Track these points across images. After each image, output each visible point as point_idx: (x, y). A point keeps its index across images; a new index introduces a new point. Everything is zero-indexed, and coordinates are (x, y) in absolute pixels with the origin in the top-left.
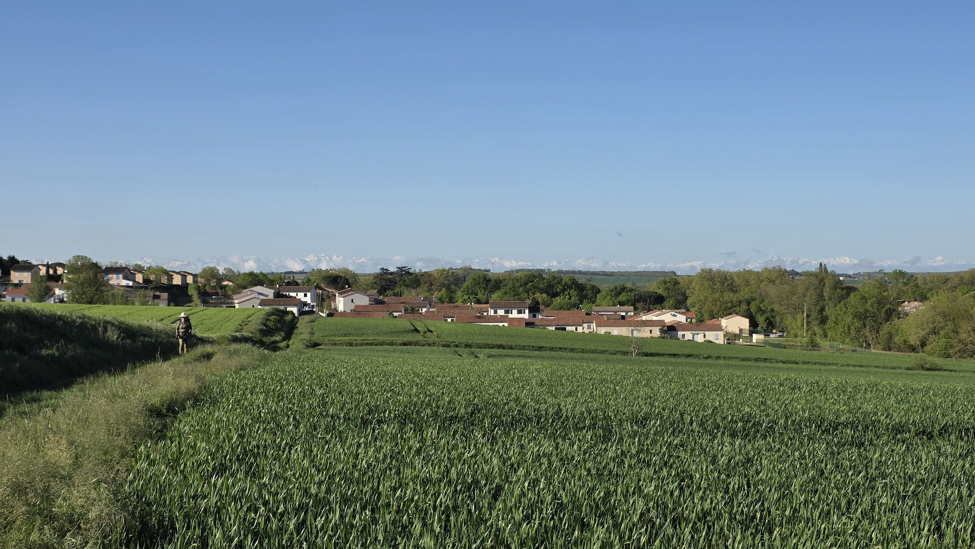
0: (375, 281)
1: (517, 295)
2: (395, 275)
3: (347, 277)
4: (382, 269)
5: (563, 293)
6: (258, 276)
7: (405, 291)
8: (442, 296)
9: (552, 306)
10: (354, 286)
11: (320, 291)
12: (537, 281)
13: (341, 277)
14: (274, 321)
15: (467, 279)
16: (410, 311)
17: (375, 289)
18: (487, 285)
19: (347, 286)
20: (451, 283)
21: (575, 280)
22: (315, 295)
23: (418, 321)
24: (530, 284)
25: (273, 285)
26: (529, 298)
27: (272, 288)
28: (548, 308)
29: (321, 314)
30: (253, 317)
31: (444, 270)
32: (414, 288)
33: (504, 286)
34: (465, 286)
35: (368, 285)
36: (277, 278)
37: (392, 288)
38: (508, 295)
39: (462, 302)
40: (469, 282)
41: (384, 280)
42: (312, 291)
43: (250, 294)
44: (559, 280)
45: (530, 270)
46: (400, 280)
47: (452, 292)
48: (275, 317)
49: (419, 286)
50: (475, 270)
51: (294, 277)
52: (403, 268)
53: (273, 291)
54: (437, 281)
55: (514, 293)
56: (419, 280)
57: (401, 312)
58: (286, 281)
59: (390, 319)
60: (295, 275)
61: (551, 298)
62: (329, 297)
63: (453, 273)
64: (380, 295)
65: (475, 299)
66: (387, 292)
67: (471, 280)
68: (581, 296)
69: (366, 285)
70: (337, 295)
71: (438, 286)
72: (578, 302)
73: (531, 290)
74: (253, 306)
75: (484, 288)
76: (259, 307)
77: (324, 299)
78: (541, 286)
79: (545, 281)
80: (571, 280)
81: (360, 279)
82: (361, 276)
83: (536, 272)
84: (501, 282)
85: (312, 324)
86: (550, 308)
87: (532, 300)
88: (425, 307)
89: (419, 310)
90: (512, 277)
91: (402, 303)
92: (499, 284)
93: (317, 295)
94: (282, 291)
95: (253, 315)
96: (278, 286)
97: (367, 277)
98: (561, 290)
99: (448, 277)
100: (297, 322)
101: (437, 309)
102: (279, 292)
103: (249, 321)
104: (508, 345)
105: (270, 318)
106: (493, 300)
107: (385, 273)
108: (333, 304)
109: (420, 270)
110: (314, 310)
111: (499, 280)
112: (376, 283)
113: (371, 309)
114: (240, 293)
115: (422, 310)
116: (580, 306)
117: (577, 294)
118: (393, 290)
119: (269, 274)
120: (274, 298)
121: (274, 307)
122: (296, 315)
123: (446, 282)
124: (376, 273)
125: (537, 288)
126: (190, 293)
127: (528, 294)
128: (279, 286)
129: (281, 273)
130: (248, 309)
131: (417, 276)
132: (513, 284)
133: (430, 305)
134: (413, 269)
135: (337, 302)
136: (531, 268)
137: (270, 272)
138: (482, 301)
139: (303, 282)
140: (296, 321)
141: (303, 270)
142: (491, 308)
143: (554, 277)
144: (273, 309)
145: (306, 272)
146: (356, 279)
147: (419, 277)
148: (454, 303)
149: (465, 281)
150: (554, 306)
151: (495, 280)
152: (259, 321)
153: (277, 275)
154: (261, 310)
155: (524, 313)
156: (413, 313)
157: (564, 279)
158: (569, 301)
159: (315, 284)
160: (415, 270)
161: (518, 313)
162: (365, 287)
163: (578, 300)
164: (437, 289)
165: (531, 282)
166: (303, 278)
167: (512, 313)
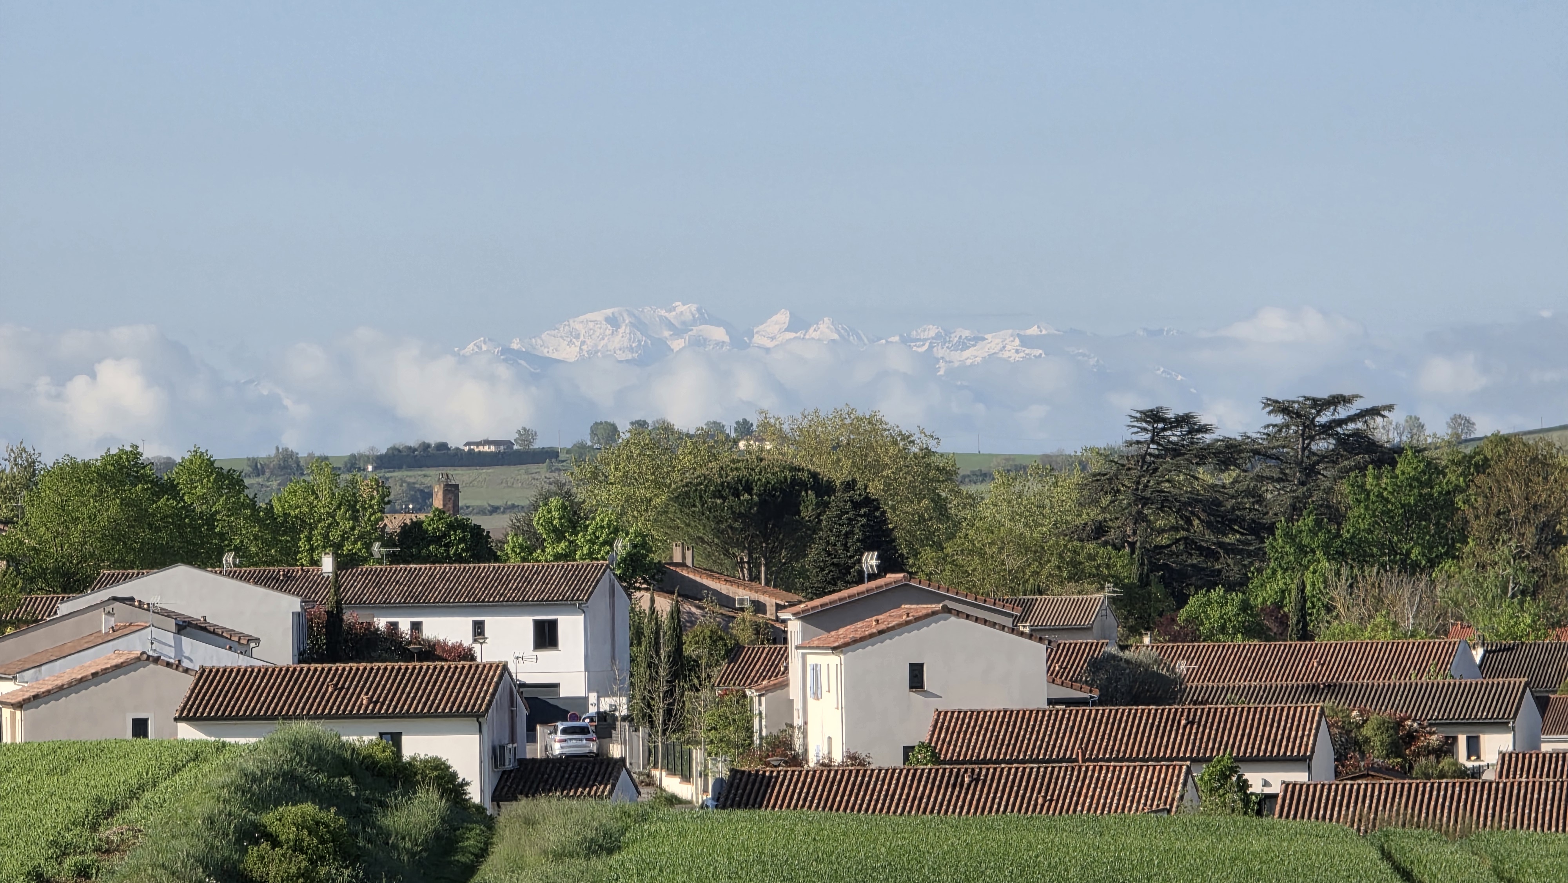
0: (1091, 514)
2: (1259, 467)
3: (875, 488)
4: (1154, 416)
6: (171, 489)
7: (1339, 594)
10: (928, 554)
11: (664, 604)
13: (823, 488)
14: (298, 847)
16: (1376, 755)
17: (1099, 580)
19: (870, 561)
22: (624, 635)
23: (1448, 835)
25: (290, 555)
27: (282, 584)
29: (672, 784)
30: (135, 812)
32: (1410, 568)
35: (1039, 552)
36: (323, 504)
41: (1165, 503)
42: (600, 600)
43: (117, 633)
46: (1296, 510)
48: (309, 808)
49: (1451, 554)
51: (452, 491)
52: (1321, 405)
53: (293, 603)
56: (1446, 505)
57: (1304, 761)
58: (393, 523)
59: (1219, 820)
60: (460, 475)
62: (734, 652)
64: (1135, 631)
66: (1194, 602)
69: (1023, 548)
70: (795, 629)
74: (140, 727)
76: (187, 732)
77: (694, 665)
81: (972, 501)
82: (984, 476)
85: (598, 864)
88: (1499, 725)
89: (1448, 747)
91: (1314, 690)
93: (637, 635)
94: (362, 605)
95: (134, 795)
96: (327, 564)
97: (1033, 487)
100: (483, 853)
102: (334, 618)
103: (107, 849)
105: (269, 818)
107: (1176, 451)
108: (760, 705)
109: (1461, 422)
110: (616, 751)
112: (1100, 530)
113: (1070, 746)
114: (34, 622)
115: (1473, 748)
118: (1241, 584)
119: (257, 467)
120: (302, 656)
121: (303, 728)
122: (474, 794)
124: (1106, 456)
128: (344, 563)
129: (354, 463)
130: (100, 750)
131: (1433, 469)
133: (1543, 704)
134: (1396, 417)
135: (794, 691)
137: (265, 452)
139: (525, 529)
140: (471, 841)
141: (526, 435)
144: (296, 745)
145: (549, 455)
146: (940, 505)
147: (1453, 477)
152: (183, 845)
153: (321, 481)
154: (197, 755)
156: (1405, 772)
159: (621, 546)
160: (1416, 425)
162: (1012, 563)
166: (525, 496)
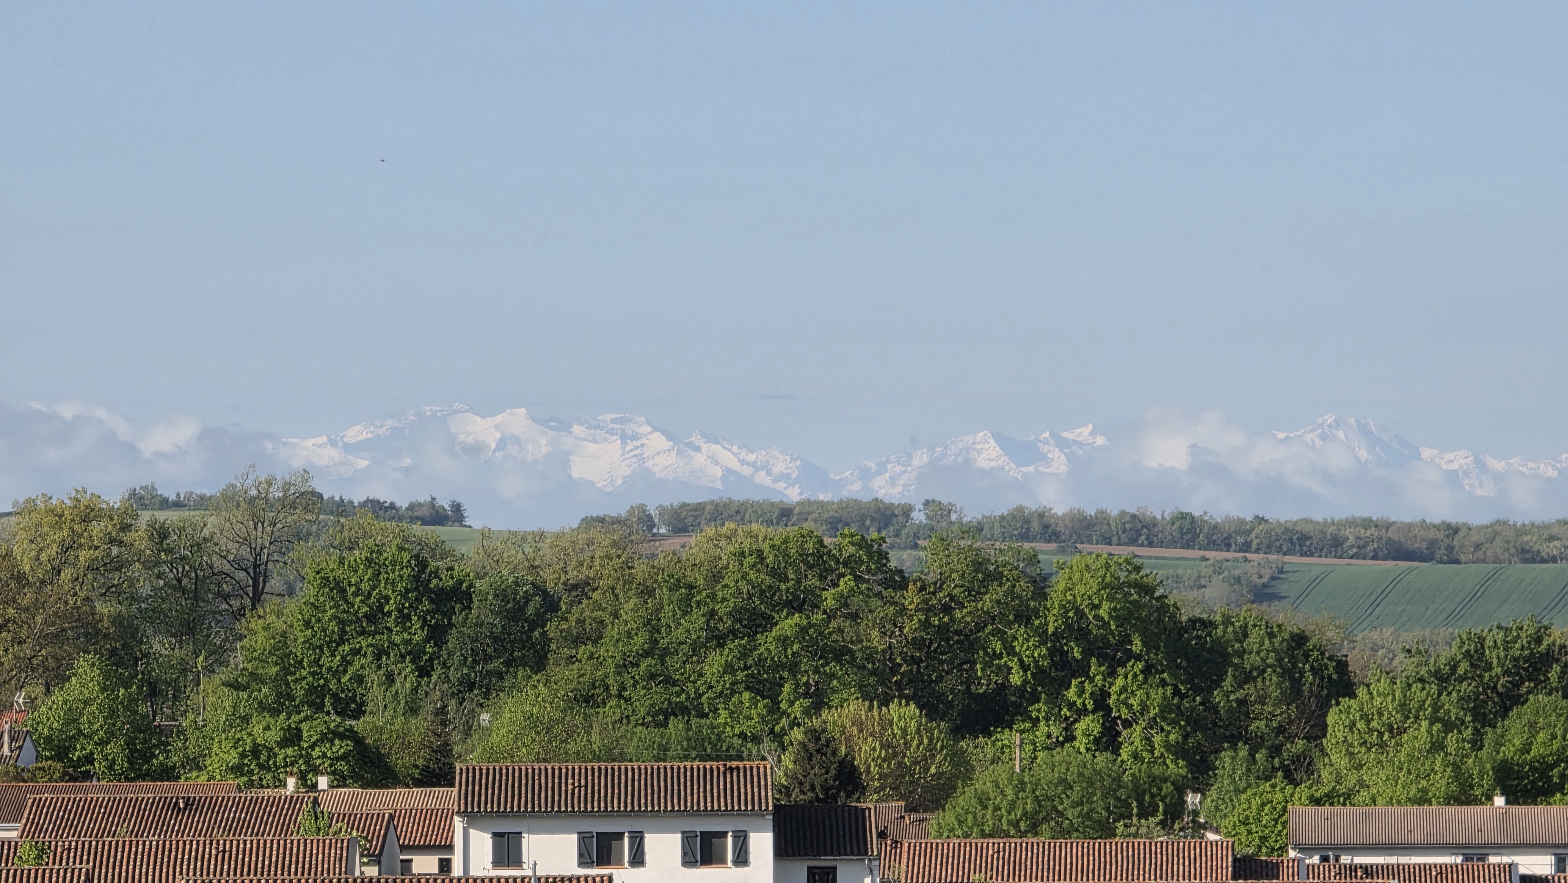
1: (682, 710)
24: (788, 624)
26: (778, 737)
28: (933, 820)
31: (89, 512)
33: (577, 640)
34: (260, 641)
38: (611, 710)
39: (237, 770)
40: (293, 608)
44: (1023, 587)
45: (785, 513)
47: (153, 691)
50: (342, 508)
55: (659, 695)
61: (958, 732)
63: (161, 534)
65: (340, 747)
67: (308, 591)
68: (1196, 723)
72: (1176, 768)
73: (794, 668)
75: (416, 654)
78: (876, 640)
84: (551, 604)
86: (948, 817)
87: (806, 756)
92: (539, 621)
101: (33, 830)
106: (491, 755)
111: (539, 589)
116: (1192, 799)
117: (1165, 709)
123: (103, 608)
125: (840, 654)
127: (774, 708)
132: (652, 624)
138: (401, 761)
142: (472, 817)
143: (978, 565)
148: (168, 774)
150: (983, 800)
155: (742, 859)
163: (1179, 751)
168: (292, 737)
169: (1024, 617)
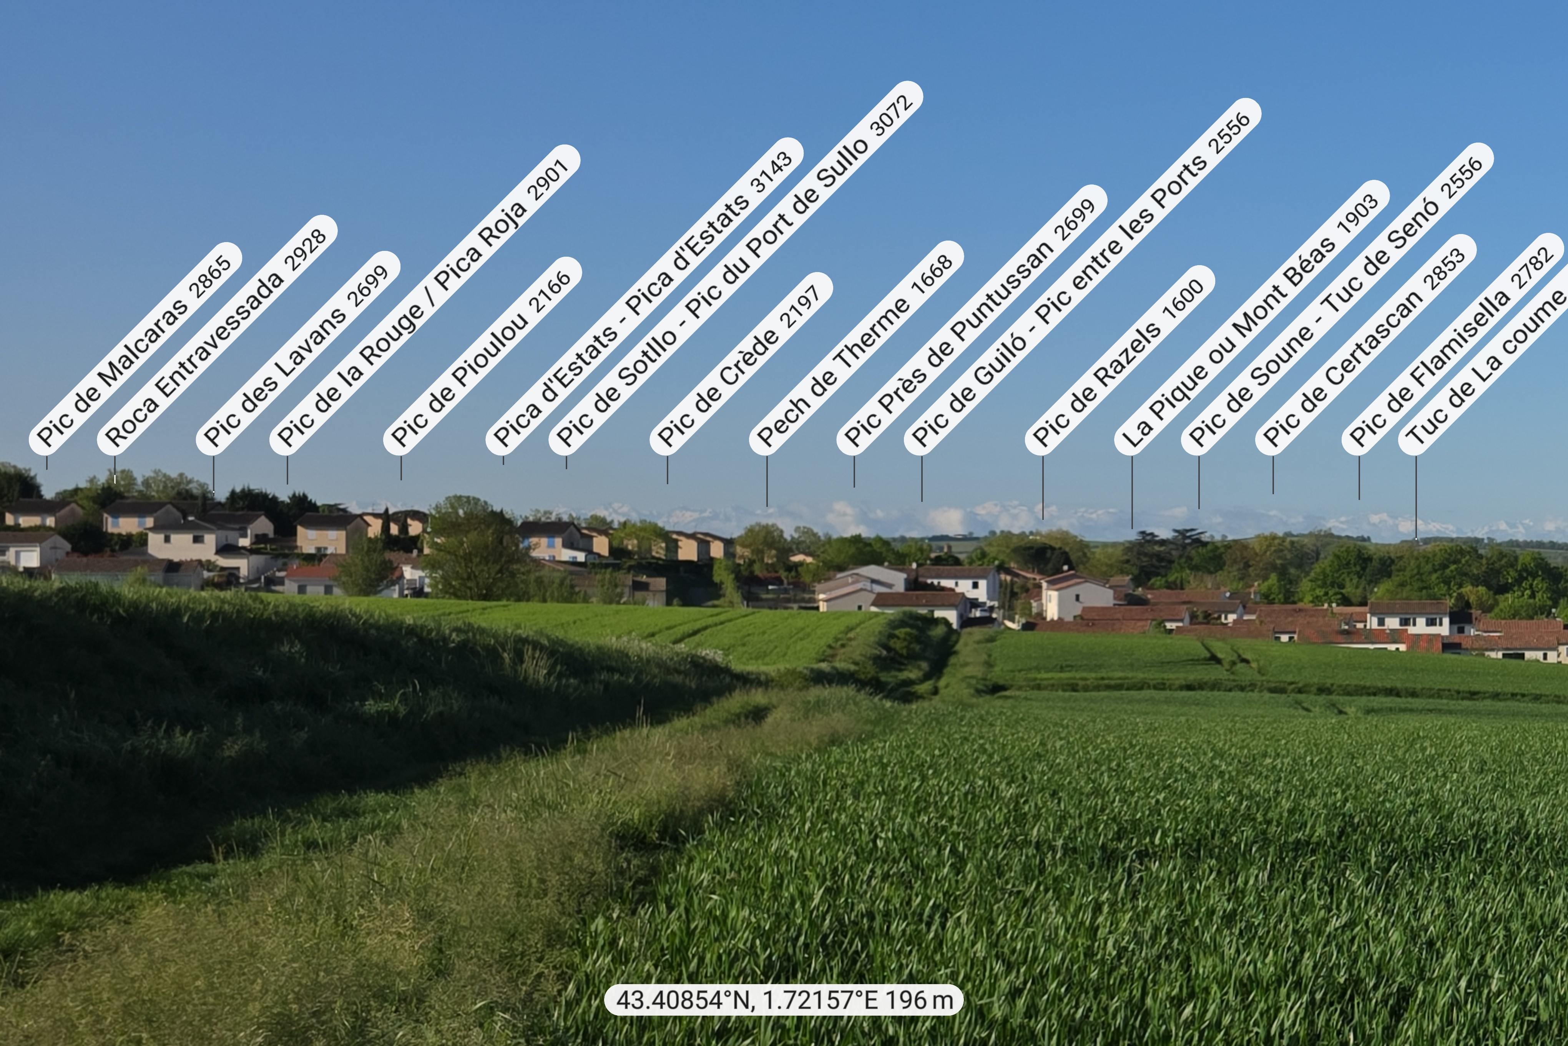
0: (1126, 557)
1: (1425, 588)
2: (1171, 546)
3: (1067, 549)
4: (1143, 533)
5: (1520, 585)
6: (870, 545)
7: (1191, 579)
8: (1269, 589)
9: (1496, 610)
10: (1081, 567)
11: (1009, 578)
12: (1467, 562)
13: (1053, 549)
14: (905, 639)
15: (1322, 556)
16: (1200, 619)
17: (1128, 574)
18: (1364, 569)
19: (1066, 568)
20: (1291, 564)
21: (1542, 559)
22: (997, 586)
23: (1218, 640)
24: (1453, 567)
25: (904, 563)
26: (1451, 596)
27: (901, 570)
28: (1489, 615)
29: (1009, 624)
30: (858, 630)
31: (1274, 537)
32: (1210, 573)
33: (1399, 571)
34: (1318, 570)
35: (1111, 566)
36: (913, 550)
37: (1162, 571)
38: (1408, 588)
39: (1312, 602)
40: (1327, 562)
41: (1146, 555)
42: (991, 577)
43: (853, 583)
44: (1512, 559)
45: (1452, 540)
46: (1181, 557)
47: (1291, 582)
48: (908, 630)
49: (1221, 569)
50: (1339, 537)
51: (949, 547)
52: (1188, 531)
53: (904, 576)
54: (1258, 559)
55: (1420, 584)
56: (1220, 557)
57: (1181, 620)
58: (933, 555)
59: (1159, 635)
60: (952, 543)
61: (1496, 593)
62: (1027, 590)
63: (1292, 543)
64: (1138, 587)
65: (1339, 596)
66: (1153, 580)
67: (1330, 558)
68: (1554, 592)
69: (1107, 565)
70: (1044, 585)
71: (1262, 569)
72: (1549, 603)
73: (1454, 578)
74: (860, 608)
75: (1358, 573)
76: (874, 609)
77: (1016, 594)
78: (1475, 572)
79: (1484, 561)
80: (1534, 559)
81: (1094, 553)
82: (1097, 547)
83: (1465, 543)
84: (1393, 562)
85: (989, 645)
86: (1492, 614)
87: (1457, 599)
88: (1233, 612)
89: (1219, 618)
90: (1415, 553)
91: (1185, 603)
92: (1390, 566)
93: (1001, 586)
94: (923, 576)
95: (858, 625)
96: (914, 565)
97: (1110, 550)
98: (1516, 580)
99: (1282, 551)
100: (957, 642)
101: (1259, 617)
102: (916, 580)
103: (850, 639)
104: (1406, 689)
105: (897, 632)
106: (1377, 598)
107: (1148, 541)
108: (1034, 604)
109: (1224, 536)
110: (994, 616)
111: (1390, 558)
112: (1128, 561)
113: (1119, 616)
114: (828, 579)
115: (1226, 618)
116: (1554, 610)
117: (1547, 588)
118: (1165, 576)
119: (894, 540)
120: (907, 589)
121: (907, 609)
122: (955, 626)
123: (1279, 562)
124: (1130, 542)
125: (1466, 574)
126: (716, 579)
127: (1449, 588)
128: (919, 565)
129: (922, 539)
130: (848, 614)
131: (1217, 548)
132: (1419, 567)
133: (1244, 607)
134: (1207, 535)
135: (1044, 601)
136: (1454, 536)
137: (897, 535)
138: (1354, 600)
139: (970, 557)
140: (954, 638)
141: (971, 533)
142: (1373, 614)
143: (1501, 553)
144: (904, 613)
145: (977, 539)
146: (1085, 554)
147: (1222, 550)
148: (1294, 603)
149: (1317, 559)
150: (1501, 610)
151: (1381, 559)
152: (872, 639)
153: (913, 544)
154: (876, 615)
155: (1441, 624)
156: (1208, 623)
157: (1521, 558)
158: (1531, 601)
159: (997, 563)
160: (1212, 537)
161: (1428, 625)
162: (1104, 569)
163: (1550, 598)
164: (1258, 576)
165: (1454, 562)
166: (970, 549)
167: (1414, 624)
168: (1326, 594)
169: (1512, 566)
